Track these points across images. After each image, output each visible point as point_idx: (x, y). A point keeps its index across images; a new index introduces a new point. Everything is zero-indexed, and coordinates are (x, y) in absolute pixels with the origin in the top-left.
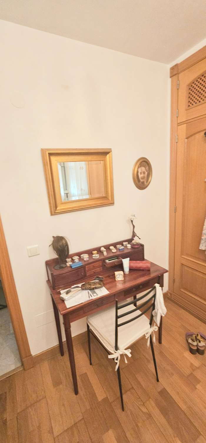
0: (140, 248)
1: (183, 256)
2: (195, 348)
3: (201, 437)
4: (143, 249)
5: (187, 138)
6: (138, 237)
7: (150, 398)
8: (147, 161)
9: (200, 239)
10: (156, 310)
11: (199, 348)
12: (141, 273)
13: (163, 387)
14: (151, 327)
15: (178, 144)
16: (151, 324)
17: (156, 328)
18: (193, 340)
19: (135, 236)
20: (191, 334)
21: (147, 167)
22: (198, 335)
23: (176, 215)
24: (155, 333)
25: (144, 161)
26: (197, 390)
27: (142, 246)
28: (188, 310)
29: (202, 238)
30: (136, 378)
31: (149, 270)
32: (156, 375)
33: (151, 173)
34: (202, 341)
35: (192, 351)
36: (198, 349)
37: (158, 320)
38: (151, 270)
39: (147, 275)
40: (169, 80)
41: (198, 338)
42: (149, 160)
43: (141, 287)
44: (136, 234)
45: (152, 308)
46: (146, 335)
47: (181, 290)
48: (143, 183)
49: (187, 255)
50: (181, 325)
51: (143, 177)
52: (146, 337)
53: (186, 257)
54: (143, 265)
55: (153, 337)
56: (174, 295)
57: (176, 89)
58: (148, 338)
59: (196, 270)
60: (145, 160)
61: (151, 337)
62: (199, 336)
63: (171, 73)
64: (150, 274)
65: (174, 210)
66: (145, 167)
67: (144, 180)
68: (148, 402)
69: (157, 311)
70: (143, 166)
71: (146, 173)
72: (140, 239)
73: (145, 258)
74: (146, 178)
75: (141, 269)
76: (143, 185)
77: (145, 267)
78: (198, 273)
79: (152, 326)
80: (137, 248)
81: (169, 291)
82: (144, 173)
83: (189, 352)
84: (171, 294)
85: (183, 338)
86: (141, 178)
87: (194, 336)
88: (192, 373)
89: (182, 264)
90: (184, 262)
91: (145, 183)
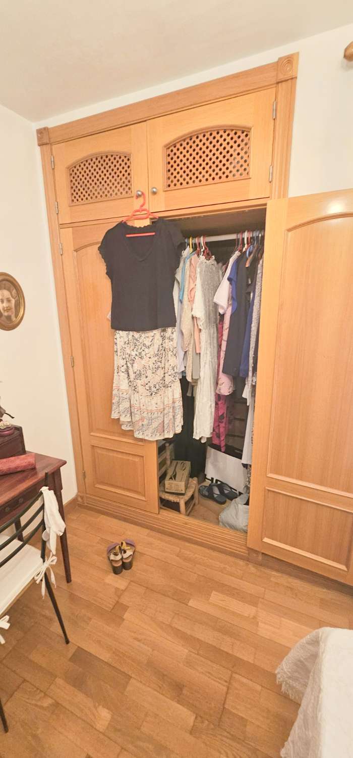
0: (16, 433)
1: (92, 434)
2: (120, 563)
3: (132, 681)
4: (21, 435)
5: (76, 251)
6: (8, 414)
7: (56, 677)
8: (12, 279)
9: (111, 404)
10: (47, 529)
11: (125, 561)
12: (20, 476)
13: (76, 647)
14: (44, 561)
15: (63, 256)
16: (43, 556)
17: (52, 560)
18: (116, 554)
19: (3, 415)
20: (114, 547)
21: (13, 290)
22: (122, 543)
23: (75, 370)
24: (52, 568)
25: (7, 280)
26: (125, 621)
27: (19, 429)
28: (111, 514)
29: (113, 401)
30: (31, 661)
31: (34, 469)
32: (63, 636)
33: (22, 301)
34: (127, 549)
35: (116, 571)
36: (123, 563)
37: (53, 545)
38: (37, 467)
39: (31, 477)
40: (38, 149)
41: (122, 548)
42: (14, 276)
43: (21, 500)
44: (5, 411)
45: (41, 528)
46: (36, 578)
47: (96, 486)
48: (9, 318)
49: (99, 430)
50: (99, 540)
51: (7, 307)
52: (38, 582)
53: (98, 435)
54: (22, 462)
55: (50, 575)
56: (87, 497)
57: (50, 168)
58: (41, 580)
59: (112, 450)
60: (7, 277)
61: (47, 577)
62: (124, 544)
63: (39, 139)
64: (36, 474)
65: (70, 363)
66: (9, 290)
67: (10, 313)
68: (52, 687)
69: (50, 530)
70: (5, 289)
71: (13, 301)
72: (13, 418)
73: (27, 449)
74: (14, 310)
75: (19, 470)
76: (9, 322)
77: (24, 464)
78: (115, 455)
79: (46, 558)
80: (10, 435)
81: (79, 494)
82: (9, 301)
83: (113, 574)
84: (82, 498)
85: (103, 558)
86: (4, 311)
87: (118, 547)
88: (118, 602)
89: (93, 446)
90: (95, 442)
91: (14, 318)
